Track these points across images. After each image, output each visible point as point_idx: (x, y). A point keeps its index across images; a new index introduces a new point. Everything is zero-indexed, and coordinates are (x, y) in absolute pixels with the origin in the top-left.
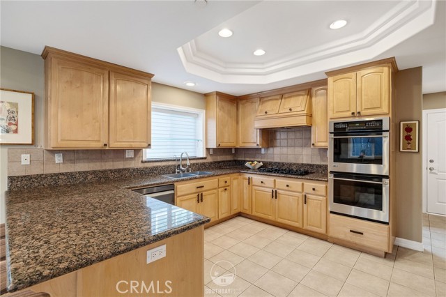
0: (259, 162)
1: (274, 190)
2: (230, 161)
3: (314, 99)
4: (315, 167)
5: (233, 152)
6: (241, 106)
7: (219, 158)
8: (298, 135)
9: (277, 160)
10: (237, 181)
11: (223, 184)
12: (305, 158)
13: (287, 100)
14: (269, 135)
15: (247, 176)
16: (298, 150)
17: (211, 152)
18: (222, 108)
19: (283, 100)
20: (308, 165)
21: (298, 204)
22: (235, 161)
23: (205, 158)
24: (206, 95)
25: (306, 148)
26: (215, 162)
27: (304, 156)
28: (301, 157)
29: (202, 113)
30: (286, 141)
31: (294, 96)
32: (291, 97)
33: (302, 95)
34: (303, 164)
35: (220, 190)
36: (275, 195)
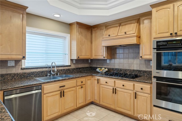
0: (106, 68)
1: (114, 88)
2: (87, 67)
4: (142, 72)
5: (90, 61)
6: (93, 32)
7: (80, 66)
8: (131, 51)
9: (117, 67)
10: (90, 81)
11: (80, 83)
12: (135, 66)
13: (124, 27)
14: (112, 50)
15: (97, 78)
16: (131, 61)
17: (74, 62)
18: (81, 33)
19: (121, 27)
20: (137, 70)
21: (130, 98)
22: (91, 67)
23: (70, 66)
24: (70, 25)
25: (136, 60)
26: (77, 68)
27: (135, 65)
28: (133, 66)
29: (68, 36)
30: (122, 55)
32: (126, 25)
33: (134, 23)
34: (134, 70)
35: (77, 87)
36: (115, 91)
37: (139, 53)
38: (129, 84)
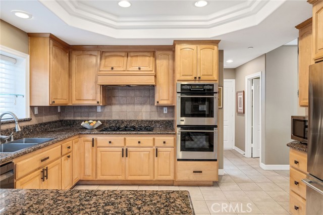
0: (97, 121)
1: (125, 149)
3: (158, 61)
4: (153, 123)
5: (59, 111)
7: (46, 119)
8: (138, 93)
9: (115, 117)
12: (144, 114)
13: (134, 58)
16: (137, 108)
17: (36, 111)
19: (129, 58)
20: (147, 121)
21: (149, 158)
23: (29, 120)
25: (145, 106)
26: (41, 124)
28: (140, 114)
30: (124, 99)
31: (140, 56)
32: (137, 56)
33: (148, 56)
34: (142, 121)
36: (125, 153)
37: (154, 97)
38: (147, 139)
